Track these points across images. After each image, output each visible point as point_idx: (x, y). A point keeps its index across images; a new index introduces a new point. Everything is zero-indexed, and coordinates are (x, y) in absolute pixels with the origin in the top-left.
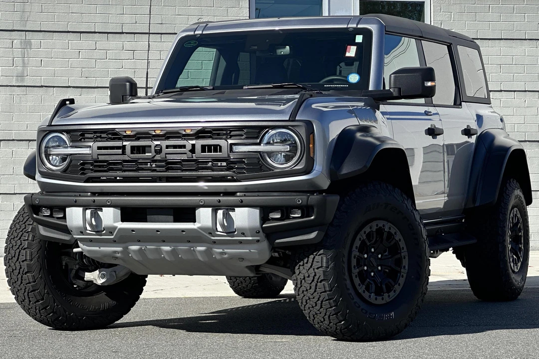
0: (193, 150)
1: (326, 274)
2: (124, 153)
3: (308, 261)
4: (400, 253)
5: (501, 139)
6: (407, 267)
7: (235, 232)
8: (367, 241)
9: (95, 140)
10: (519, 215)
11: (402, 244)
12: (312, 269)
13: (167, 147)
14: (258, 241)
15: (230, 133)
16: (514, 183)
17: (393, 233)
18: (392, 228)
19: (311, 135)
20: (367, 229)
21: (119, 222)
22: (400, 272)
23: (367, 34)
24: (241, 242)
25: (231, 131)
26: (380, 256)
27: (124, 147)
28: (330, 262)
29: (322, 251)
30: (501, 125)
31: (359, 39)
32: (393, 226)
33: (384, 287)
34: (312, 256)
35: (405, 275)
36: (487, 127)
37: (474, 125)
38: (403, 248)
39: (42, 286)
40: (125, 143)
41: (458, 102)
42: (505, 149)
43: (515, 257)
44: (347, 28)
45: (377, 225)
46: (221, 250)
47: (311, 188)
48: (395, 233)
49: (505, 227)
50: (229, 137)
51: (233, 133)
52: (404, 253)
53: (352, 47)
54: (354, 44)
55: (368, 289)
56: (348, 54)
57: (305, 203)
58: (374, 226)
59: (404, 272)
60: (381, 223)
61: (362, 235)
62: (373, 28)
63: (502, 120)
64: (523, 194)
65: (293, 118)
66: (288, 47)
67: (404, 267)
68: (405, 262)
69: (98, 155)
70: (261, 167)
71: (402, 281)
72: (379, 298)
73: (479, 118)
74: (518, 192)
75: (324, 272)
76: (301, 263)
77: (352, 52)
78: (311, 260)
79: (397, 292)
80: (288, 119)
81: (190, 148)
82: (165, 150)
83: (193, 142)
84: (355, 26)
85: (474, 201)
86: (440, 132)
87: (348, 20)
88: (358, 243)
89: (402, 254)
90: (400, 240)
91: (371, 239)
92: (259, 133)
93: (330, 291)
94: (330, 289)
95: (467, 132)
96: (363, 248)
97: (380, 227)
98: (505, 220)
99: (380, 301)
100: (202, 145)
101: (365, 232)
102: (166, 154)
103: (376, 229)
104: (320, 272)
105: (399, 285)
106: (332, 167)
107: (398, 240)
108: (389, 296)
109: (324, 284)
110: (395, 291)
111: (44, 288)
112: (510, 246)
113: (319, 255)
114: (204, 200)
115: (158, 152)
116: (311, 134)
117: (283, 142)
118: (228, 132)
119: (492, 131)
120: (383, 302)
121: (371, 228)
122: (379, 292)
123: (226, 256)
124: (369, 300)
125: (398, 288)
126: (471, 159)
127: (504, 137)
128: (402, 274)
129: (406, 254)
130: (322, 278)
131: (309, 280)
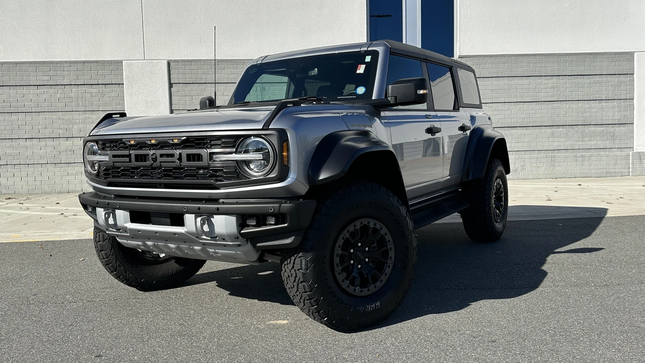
0: (180, 159)
1: (306, 276)
2: (130, 161)
3: (290, 262)
4: (386, 246)
5: (489, 132)
6: (393, 259)
7: (217, 237)
8: (350, 239)
9: (111, 148)
10: (501, 183)
11: (388, 237)
12: (293, 270)
13: (162, 156)
14: (239, 245)
15: (210, 142)
16: (498, 162)
17: (379, 229)
18: (377, 224)
19: (285, 144)
20: (351, 228)
21: (129, 222)
22: (387, 263)
23: (375, 54)
24: (225, 246)
25: (211, 141)
26: (367, 249)
27: (129, 156)
28: (309, 265)
29: (301, 254)
30: (489, 122)
31: (368, 59)
32: (378, 222)
33: (369, 277)
34: (293, 258)
35: (391, 266)
36: (478, 124)
37: (468, 123)
38: (389, 241)
39: (114, 261)
40: (131, 152)
41: (457, 108)
42: (490, 139)
43: (497, 211)
44: (360, 51)
45: (361, 223)
46: (213, 250)
47: (288, 195)
48: (381, 228)
49: (490, 194)
50: (209, 146)
51: (213, 142)
52: (391, 245)
53: (362, 65)
54: (364, 63)
55: (352, 283)
56: (358, 72)
57: (277, 211)
58: (358, 224)
59: (390, 262)
60: (365, 221)
61: (346, 234)
62: (380, 49)
63: (489, 119)
64: (504, 168)
65: (266, 127)
66: (316, 69)
67: (391, 258)
68: (392, 254)
69: (113, 162)
70: (238, 175)
71: (388, 271)
72: (365, 290)
73: (473, 119)
74: (501, 168)
75: (304, 274)
76: (286, 263)
77: (361, 69)
78: (292, 261)
79: (384, 282)
80: (261, 128)
81: (178, 157)
82: (159, 159)
83: (180, 151)
84: (366, 49)
85: (468, 176)
86: (439, 130)
87: (361, 45)
88: (340, 242)
89: (388, 247)
90: (386, 234)
91: (356, 236)
92: (235, 141)
93: (310, 292)
94: (310, 290)
95: (463, 128)
96: (347, 245)
97: (365, 225)
98: (491, 189)
99: (366, 292)
100: (187, 154)
101: (348, 231)
102: (160, 162)
103: (360, 227)
104: (300, 274)
105: (386, 275)
106: (310, 173)
107: (384, 234)
108: (375, 287)
109: (304, 285)
110: (381, 282)
111: (116, 262)
112: (494, 206)
113: (299, 257)
114: (187, 207)
115: (155, 160)
116: (284, 142)
117: (258, 150)
118: (209, 141)
119: (482, 127)
120: (369, 293)
121: (355, 226)
122: (364, 284)
123: (219, 255)
124: (354, 294)
125: (384, 278)
126: (466, 148)
127: (492, 130)
128: (388, 264)
129: (393, 246)
130: (301, 280)
131: (292, 279)
